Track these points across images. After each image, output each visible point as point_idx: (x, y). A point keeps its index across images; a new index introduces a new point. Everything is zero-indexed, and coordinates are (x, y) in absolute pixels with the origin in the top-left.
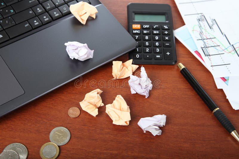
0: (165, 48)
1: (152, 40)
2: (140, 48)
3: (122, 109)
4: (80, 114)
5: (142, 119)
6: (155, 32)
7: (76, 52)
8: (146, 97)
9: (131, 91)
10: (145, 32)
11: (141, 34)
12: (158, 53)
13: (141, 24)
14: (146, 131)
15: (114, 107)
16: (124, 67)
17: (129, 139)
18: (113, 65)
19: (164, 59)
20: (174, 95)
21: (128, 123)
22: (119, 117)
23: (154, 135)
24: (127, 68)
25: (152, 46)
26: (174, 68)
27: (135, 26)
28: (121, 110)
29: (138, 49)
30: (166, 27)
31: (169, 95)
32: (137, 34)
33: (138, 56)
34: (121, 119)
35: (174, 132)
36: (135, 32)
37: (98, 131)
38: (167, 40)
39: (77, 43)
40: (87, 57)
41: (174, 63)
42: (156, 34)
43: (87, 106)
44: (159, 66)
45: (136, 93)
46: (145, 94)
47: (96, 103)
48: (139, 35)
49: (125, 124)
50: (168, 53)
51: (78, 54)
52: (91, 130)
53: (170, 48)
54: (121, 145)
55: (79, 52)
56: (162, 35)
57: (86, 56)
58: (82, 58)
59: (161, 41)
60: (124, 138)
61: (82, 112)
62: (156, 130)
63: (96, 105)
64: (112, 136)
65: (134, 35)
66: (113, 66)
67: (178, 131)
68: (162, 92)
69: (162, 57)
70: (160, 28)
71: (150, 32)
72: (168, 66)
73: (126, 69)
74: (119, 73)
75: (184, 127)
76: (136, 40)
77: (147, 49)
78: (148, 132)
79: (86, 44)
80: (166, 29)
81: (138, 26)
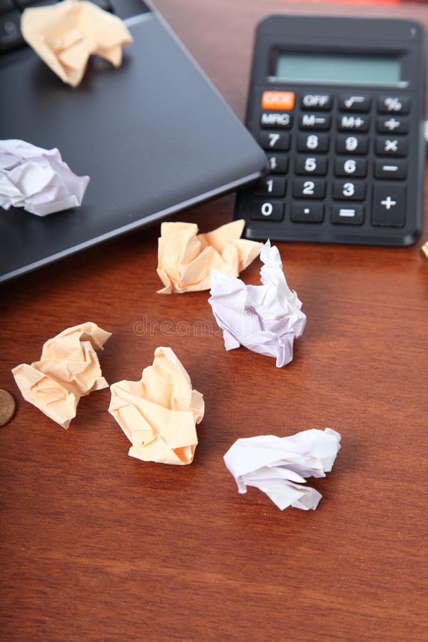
0: (378, 184)
1: (331, 151)
2: (281, 179)
3: (176, 401)
4: (15, 415)
5: (240, 441)
6: (348, 122)
7: (10, 179)
8: (279, 365)
9: (223, 340)
10: (309, 120)
11: (294, 129)
12: (349, 201)
13: (299, 90)
14: (249, 488)
15: (144, 394)
16: (209, 249)
17: (188, 517)
18: (160, 236)
19: (371, 222)
20: (393, 360)
21: (190, 456)
22: (155, 431)
23: (282, 506)
24: (220, 253)
25: (329, 174)
26: (409, 260)
27: (271, 99)
28: (169, 407)
29: (270, 183)
30: (393, 104)
31: (374, 360)
32: (275, 127)
33: (267, 209)
34: (160, 440)
35: (372, 501)
36: (268, 119)
37: (72, 484)
38: (390, 155)
39: (20, 146)
40: (57, 199)
41: (408, 240)
42: (352, 131)
43: (36, 384)
44: (351, 252)
45: (238, 346)
46: (273, 351)
47: (78, 376)
48: (286, 134)
49: (174, 460)
50: (388, 203)
51: (18, 185)
52: (43, 477)
53: (400, 185)
54: (154, 539)
55: (22, 177)
56: (372, 133)
57: (51, 196)
58: (36, 202)
59: (368, 157)
60: (170, 516)
61: (21, 409)
62: (295, 488)
63: (78, 382)
64: (122, 505)
65: (263, 133)
66: (161, 241)
67: (389, 498)
68: (347, 350)
69: (361, 214)
70: (372, 108)
71: (330, 121)
72: (386, 254)
73: (216, 254)
74: (182, 269)
75: (414, 487)
76: (268, 150)
77: (306, 184)
78: (253, 491)
79: (55, 151)
80: (393, 114)
81: (286, 99)
